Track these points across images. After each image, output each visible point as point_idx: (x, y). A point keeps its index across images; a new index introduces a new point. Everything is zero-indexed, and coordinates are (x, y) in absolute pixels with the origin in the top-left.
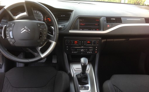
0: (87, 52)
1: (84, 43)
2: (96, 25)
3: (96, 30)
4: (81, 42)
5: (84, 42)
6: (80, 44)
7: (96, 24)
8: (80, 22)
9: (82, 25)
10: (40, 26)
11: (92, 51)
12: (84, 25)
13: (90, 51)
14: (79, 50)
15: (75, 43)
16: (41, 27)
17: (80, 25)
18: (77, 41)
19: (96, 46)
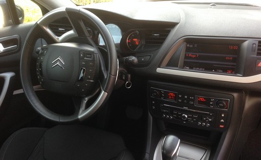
0: (197, 121)
1: (188, 100)
2: (229, 61)
3: (225, 71)
4: (183, 97)
5: (188, 97)
6: (180, 101)
7: (230, 57)
8: (188, 50)
9: (190, 58)
10: (84, 56)
11: (210, 122)
12: (196, 58)
13: (205, 121)
14: (177, 114)
15: (170, 97)
16: (85, 58)
17: (186, 57)
18: (174, 94)
19: (223, 112)
